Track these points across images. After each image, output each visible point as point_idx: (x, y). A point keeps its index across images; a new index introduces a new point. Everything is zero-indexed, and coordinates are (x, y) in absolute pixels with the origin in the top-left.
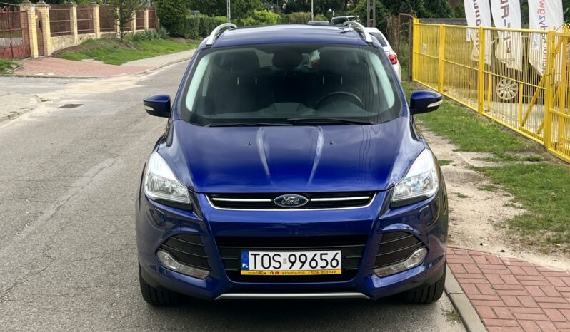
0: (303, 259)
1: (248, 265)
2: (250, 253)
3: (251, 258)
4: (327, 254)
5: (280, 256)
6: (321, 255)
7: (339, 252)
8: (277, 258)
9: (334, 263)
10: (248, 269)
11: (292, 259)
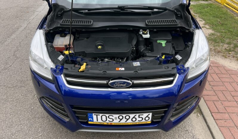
0: (127, 117)
1: (93, 119)
2: (93, 114)
3: (95, 117)
4: (143, 115)
5: (113, 116)
6: (139, 115)
7: (151, 114)
8: (110, 117)
9: (147, 119)
10: (93, 121)
11: (121, 117)
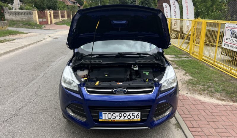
0: (125, 115)
1: (102, 117)
2: (103, 113)
3: (103, 115)
6: (132, 113)
7: (140, 112)
8: (114, 115)
9: (138, 117)
10: (102, 119)
11: (120, 115)
